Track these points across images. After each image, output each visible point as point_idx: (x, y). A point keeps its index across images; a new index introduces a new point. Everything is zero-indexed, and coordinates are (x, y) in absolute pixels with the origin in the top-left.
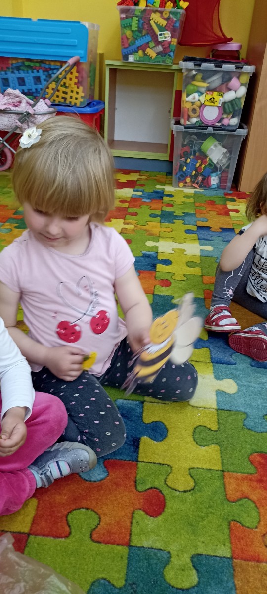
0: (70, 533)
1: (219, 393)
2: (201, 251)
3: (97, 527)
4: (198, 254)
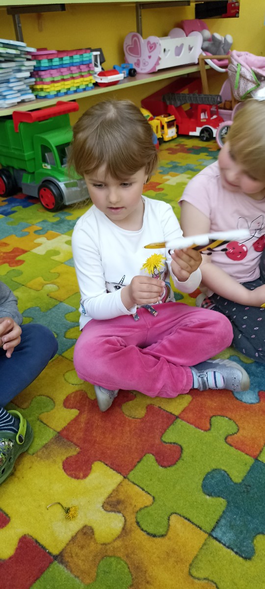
0: (209, 429)
3: (233, 434)
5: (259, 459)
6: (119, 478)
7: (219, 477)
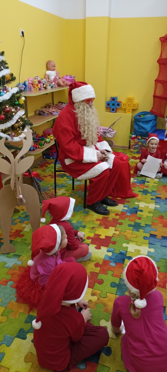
0: (107, 274)
1: (149, 252)
2: (155, 207)
3: (113, 274)
4: (153, 208)
5: (121, 278)
6: (92, 289)
7: (113, 284)
